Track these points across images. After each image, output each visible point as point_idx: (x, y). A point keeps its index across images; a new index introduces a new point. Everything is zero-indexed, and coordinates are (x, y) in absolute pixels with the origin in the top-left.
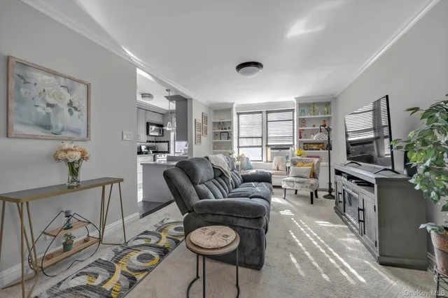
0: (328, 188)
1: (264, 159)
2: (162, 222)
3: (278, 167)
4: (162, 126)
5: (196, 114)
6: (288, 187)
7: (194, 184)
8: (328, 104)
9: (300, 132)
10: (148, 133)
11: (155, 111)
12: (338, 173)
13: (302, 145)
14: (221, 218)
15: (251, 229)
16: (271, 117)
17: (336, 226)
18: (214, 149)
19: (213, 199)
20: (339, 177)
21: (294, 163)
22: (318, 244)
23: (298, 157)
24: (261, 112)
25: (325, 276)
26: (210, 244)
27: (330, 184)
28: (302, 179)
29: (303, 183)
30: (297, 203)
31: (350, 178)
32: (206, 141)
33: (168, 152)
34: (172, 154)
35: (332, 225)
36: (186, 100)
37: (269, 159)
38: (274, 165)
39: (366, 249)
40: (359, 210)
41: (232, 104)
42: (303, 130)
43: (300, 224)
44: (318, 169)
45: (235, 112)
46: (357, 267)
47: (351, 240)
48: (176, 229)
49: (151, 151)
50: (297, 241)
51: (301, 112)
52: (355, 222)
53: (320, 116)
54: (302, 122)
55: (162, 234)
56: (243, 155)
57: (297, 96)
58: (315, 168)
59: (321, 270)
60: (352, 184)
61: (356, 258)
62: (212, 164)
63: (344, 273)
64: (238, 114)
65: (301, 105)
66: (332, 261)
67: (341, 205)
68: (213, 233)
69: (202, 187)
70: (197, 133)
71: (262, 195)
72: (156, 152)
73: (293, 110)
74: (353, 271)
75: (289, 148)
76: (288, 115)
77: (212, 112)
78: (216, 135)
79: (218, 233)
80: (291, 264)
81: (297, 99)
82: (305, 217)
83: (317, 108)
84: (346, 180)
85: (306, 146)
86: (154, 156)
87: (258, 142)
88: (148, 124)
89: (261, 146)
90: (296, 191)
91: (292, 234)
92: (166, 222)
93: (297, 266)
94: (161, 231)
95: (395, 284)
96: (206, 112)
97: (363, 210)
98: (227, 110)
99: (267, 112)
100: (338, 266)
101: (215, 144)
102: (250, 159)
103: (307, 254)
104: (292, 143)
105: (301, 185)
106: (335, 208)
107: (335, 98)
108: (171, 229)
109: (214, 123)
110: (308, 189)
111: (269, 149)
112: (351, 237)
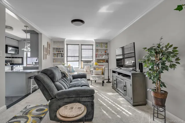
0: (108, 78)
1: (80, 67)
2: (26, 108)
3: (87, 71)
4: (18, 48)
5: (44, 43)
6: (93, 80)
7: (54, 82)
8: (107, 43)
9: (96, 55)
10: (6, 52)
11: (13, 38)
12: (114, 72)
13: (97, 61)
14: (73, 99)
15: (89, 102)
16: (83, 47)
17: (114, 94)
18: (53, 62)
19: (65, 90)
20: (114, 74)
21: (95, 69)
22: (111, 103)
23: (96, 66)
24: (79, 45)
25: (118, 116)
26: (73, 114)
27: (109, 77)
28: (99, 76)
29: (100, 77)
30: (97, 86)
31: (119, 74)
32: (49, 57)
33: (22, 64)
34: (25, 65)
35: (113, 94)
36: (38, 34)
37: (82, 67)
38: (85, 70)
39: (127, 101)
40: (124, 86)
41: (64, 39)
42: (97, 54)
43: (101, 95)
44: (104, 71)
45: (65, 43)
46: (127, 109)
47: (121, 99)
48: (37, 111)
49: (9, 64)
50: (103, 103)
51: (97, 46)
52: (121, 91)
53: (104, 48)
54: (97, 50)
55: (28, 116)
56: (70, 65)
57: (95, 39)
58: (103, 70)
59: (116, 114)
60: (120, 76)
61: (125, 106)
62: (61, 71)
63: (124, 113)
64: (67, 45)
65: (96, 43)
66: (118, 109)
67: (115, 85)
68: (72, 108)
69: (57, 83)
70: (44, 53)
71: (86, 84)
72: (12, 64)
73: (93, 45)
74: (126, 111)
75: (91, 62)
76: (90, 47)
77: (53, 43)
78: (54, 54)
79: (74, 107)
80: (104, 114)
81: (95, 40)
82: (102, 92)
83: (103, 45)
84: (117, 75)
85: (98, 61)
86: (12, 67)
87: (77, 59)
88: (7, 46)
89: (79, 61)
90: (96, 81)
91: (100, 100)
92: (28, 108)
93: (107, 114)
94: (27, 114)
95: (140, 112)
96: (49, 42)
97: (126, 86)
98: (62, 42)
99: (82, 45)
100: (121, 110)
101: (54, 59)
102: (74, 67)
103: (109, 108)
104: (92, 60)
105: (99, 78)
106: (112, 87)
107: (109, 42)
108: (34, 111)
109: (54, 48)
110: (101, 80)
111: (82, 62)
112: (121, 97)
